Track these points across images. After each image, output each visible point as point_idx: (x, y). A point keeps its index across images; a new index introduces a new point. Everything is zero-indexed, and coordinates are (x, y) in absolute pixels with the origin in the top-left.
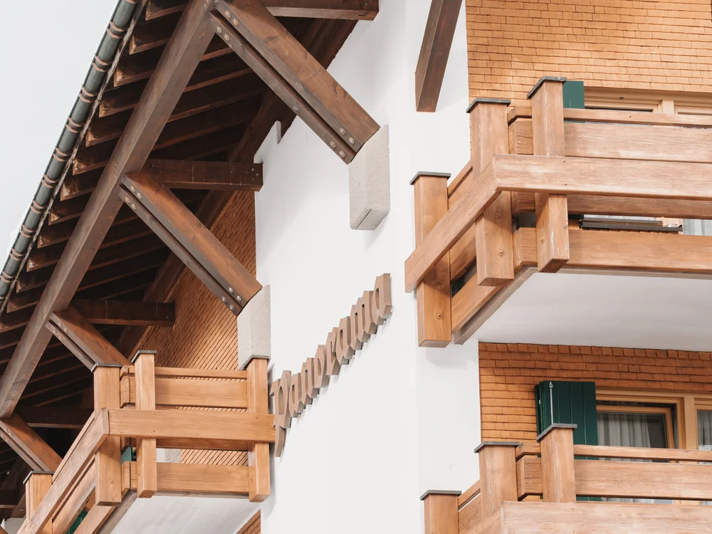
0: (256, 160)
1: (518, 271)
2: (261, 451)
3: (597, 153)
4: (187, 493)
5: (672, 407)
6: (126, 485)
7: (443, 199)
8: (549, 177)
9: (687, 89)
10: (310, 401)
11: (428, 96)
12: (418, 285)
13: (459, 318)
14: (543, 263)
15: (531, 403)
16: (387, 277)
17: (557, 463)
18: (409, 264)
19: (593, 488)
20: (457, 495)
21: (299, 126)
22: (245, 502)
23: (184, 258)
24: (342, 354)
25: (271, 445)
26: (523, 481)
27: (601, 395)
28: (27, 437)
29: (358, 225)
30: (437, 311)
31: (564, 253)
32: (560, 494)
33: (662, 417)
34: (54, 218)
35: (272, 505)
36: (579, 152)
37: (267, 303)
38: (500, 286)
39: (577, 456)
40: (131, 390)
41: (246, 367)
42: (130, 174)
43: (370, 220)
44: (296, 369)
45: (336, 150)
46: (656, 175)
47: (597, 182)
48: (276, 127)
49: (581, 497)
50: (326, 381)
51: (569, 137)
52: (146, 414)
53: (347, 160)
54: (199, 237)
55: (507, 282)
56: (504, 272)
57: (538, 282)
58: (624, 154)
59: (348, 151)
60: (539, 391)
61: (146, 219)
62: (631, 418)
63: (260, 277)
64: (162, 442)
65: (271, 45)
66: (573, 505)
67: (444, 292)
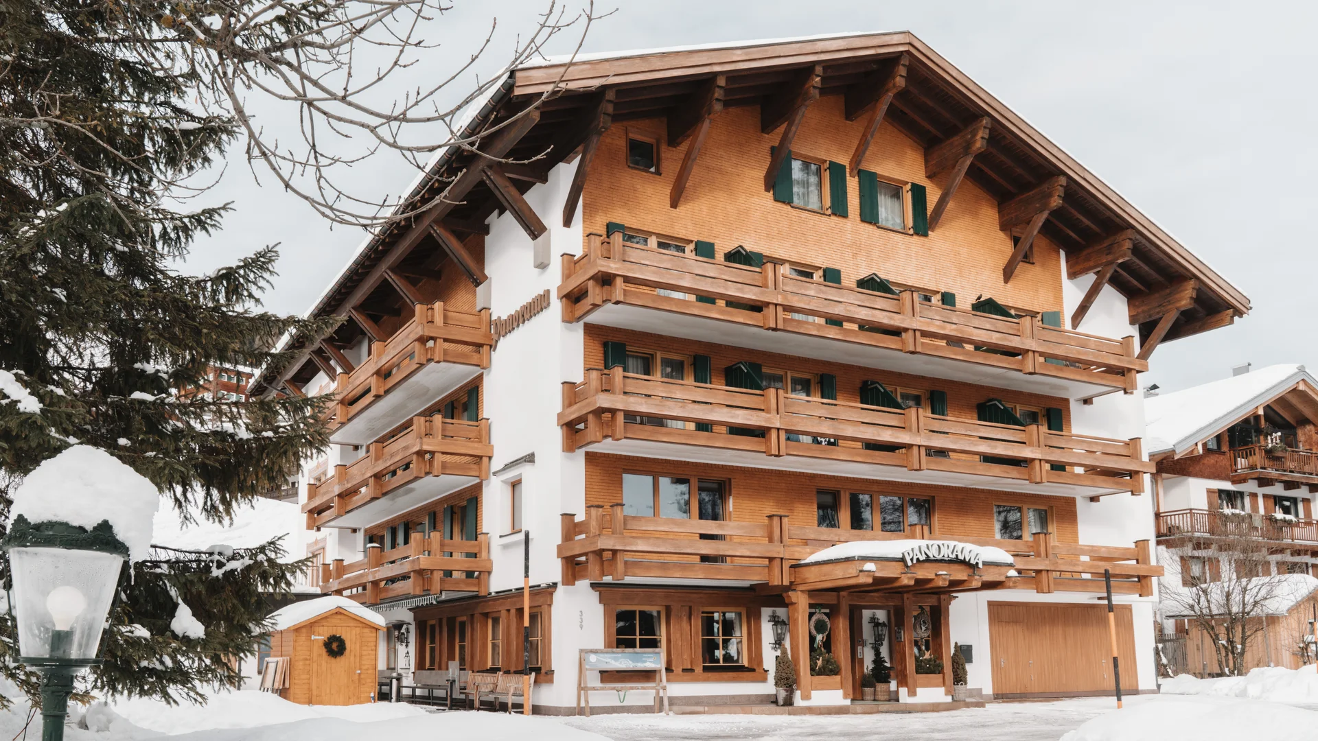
0: (486, 222)
1: (604, 301)
2: (486, 348)
3: (633, 260)
4: (454, 362)
5: (652, 355)
6: (429, 357)
7: (573, 264)
8: (617, 269)
9: (661, 233)
10: (510, 332)
11: (567, 222)
12: (562, 298)
13: (578, 314)
14: (614, 301)
15: (602, 349)
16: (548, 291)
17: (617, 379)
18: (559, 288)
19: (628, 389)
20: (574, 384)
21: (508, 215)
22: (478, 368)
23: (456, 260)
24: (526, 316)
25: (491, 346)
26: (604, 385)
27: (628, 348)
28: (364, 318)
29: (537, 266)
30: (570, 310)
31: (622, 299)
32: (617, 391)
33: (648, 358)
34: (396, 231)
35: (490, 371)
36: (627, 259)
37: (490, 286)
38: (595, 306)
39: (624, 377)
40: (433, 316)
41: (480, 311)
42: (435, 221)
43: (542, 266)
44: (504, 317)
45: (529, 235)
46: (655, 273)
47: (634, 273)
48: (496, 212)
49: (625, 393)
50: (518, 326)
51: (624, 253)
52: (439, 327)
53: (533, 239)
54: (463, 252)
55: (599, 306)
56: (598, 301)
57: (609, 306)
58: (643, 262)
59: (534, 236)
60: (605, 345)
61: (440, 241)
62: (637, 357)
63: (486, 272)
64: (446, 340)
65: (507, 189)
66: (622, 396)
67: (572, 302)
